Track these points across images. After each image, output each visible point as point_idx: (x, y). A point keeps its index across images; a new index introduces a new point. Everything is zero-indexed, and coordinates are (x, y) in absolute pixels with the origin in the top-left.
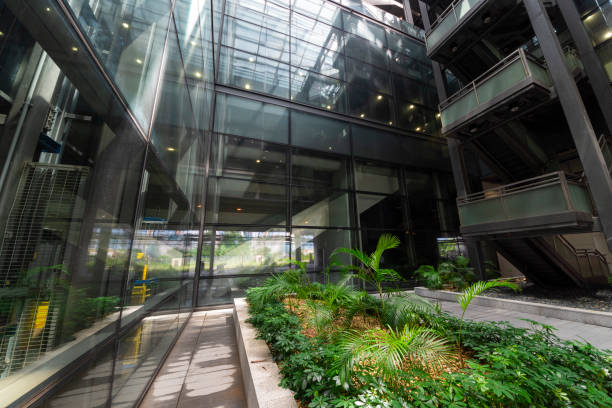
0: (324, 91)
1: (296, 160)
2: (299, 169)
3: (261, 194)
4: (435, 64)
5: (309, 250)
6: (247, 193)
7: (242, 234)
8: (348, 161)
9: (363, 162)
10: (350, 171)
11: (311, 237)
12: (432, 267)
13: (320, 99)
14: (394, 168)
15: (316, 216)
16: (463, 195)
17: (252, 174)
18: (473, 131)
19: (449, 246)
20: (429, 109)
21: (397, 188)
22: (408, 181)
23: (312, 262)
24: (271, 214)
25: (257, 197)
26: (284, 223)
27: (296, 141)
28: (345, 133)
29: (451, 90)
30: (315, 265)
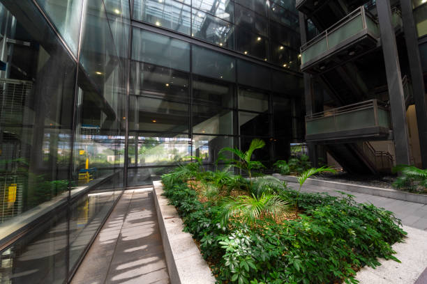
0: (219, 31)
1: (196, 85)
2: (198, 93)
3: (170, 110)
4: (301, 14)
5: (205, 151)
6: (160, 109)
7: (158, 139)
8: (234, 87)
9: (245, 88)
10: (235, 96)
11: (207, 142)
12: (284, 162)
13: (215, 38)
14: (266, 94)
15: (211, 127)
16: (310, 114)
17: (163, 94)
18: (322, 68)
19: (298, 149)
20: (294, 51)
21: (267, 108)
22: (274, 103)
23: (207, 158)
24: (178, 125)
25: (168, 112)
26: (187, 131)
27: (196, 71)
28: (232, 66)
29: (310, 36)
30: (209, 161)
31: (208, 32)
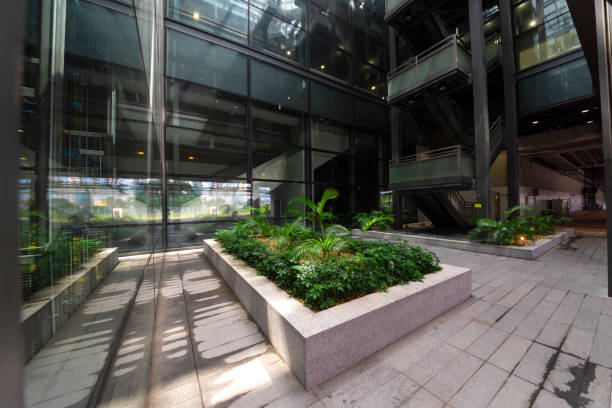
1: (255, 112)
2: (257, 121)
3: (215, 144)
4: (391, 30)
5: (266, 200)
6: (200, 142)
8: (306, 118)
9: (317, 119)
10: (307, 128)
11: (268, 189)
12: (365, 214)
14: (348, 129)
15: (273, 170)
16: (396, 157)
17: (205, 120)
18: (411, 102)
19: (386, 199)
20: (382, 74)
21: (348, 148)
22: (357, 141)
23: (268, 212)
24: (227, 166)
25: (212, 146)
26: (244, 176)
27: (256, 94)
28: (304, 85)
29: (401, 59)
30: (272, 215)
31: (271, 31)
